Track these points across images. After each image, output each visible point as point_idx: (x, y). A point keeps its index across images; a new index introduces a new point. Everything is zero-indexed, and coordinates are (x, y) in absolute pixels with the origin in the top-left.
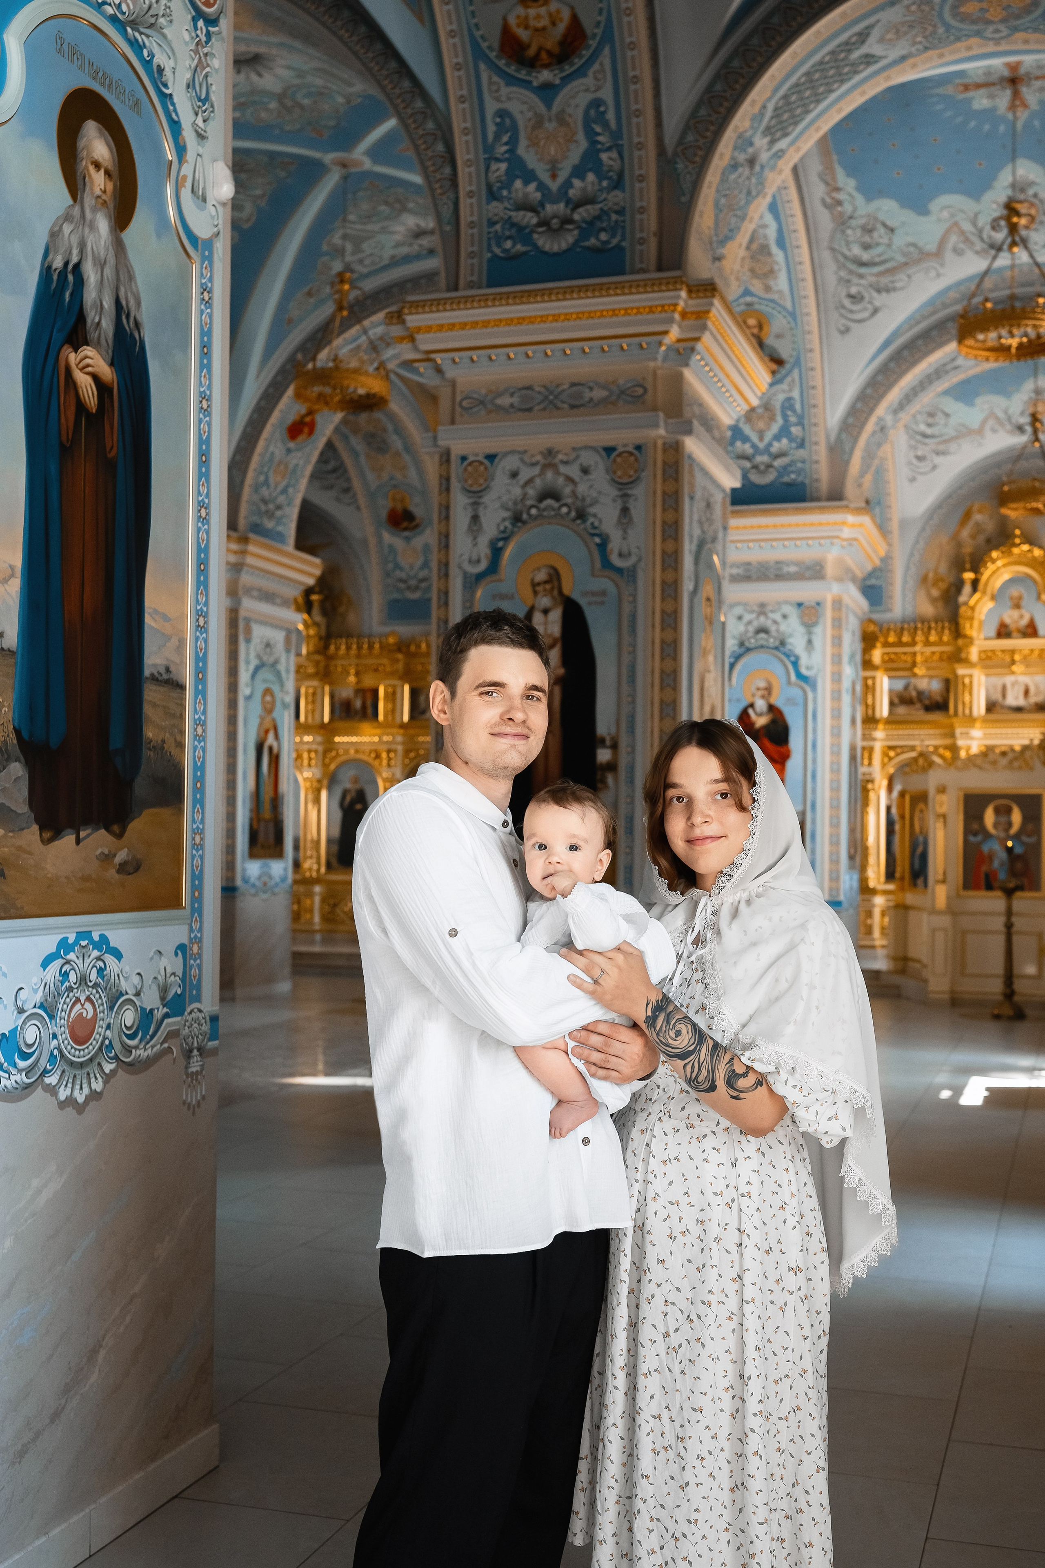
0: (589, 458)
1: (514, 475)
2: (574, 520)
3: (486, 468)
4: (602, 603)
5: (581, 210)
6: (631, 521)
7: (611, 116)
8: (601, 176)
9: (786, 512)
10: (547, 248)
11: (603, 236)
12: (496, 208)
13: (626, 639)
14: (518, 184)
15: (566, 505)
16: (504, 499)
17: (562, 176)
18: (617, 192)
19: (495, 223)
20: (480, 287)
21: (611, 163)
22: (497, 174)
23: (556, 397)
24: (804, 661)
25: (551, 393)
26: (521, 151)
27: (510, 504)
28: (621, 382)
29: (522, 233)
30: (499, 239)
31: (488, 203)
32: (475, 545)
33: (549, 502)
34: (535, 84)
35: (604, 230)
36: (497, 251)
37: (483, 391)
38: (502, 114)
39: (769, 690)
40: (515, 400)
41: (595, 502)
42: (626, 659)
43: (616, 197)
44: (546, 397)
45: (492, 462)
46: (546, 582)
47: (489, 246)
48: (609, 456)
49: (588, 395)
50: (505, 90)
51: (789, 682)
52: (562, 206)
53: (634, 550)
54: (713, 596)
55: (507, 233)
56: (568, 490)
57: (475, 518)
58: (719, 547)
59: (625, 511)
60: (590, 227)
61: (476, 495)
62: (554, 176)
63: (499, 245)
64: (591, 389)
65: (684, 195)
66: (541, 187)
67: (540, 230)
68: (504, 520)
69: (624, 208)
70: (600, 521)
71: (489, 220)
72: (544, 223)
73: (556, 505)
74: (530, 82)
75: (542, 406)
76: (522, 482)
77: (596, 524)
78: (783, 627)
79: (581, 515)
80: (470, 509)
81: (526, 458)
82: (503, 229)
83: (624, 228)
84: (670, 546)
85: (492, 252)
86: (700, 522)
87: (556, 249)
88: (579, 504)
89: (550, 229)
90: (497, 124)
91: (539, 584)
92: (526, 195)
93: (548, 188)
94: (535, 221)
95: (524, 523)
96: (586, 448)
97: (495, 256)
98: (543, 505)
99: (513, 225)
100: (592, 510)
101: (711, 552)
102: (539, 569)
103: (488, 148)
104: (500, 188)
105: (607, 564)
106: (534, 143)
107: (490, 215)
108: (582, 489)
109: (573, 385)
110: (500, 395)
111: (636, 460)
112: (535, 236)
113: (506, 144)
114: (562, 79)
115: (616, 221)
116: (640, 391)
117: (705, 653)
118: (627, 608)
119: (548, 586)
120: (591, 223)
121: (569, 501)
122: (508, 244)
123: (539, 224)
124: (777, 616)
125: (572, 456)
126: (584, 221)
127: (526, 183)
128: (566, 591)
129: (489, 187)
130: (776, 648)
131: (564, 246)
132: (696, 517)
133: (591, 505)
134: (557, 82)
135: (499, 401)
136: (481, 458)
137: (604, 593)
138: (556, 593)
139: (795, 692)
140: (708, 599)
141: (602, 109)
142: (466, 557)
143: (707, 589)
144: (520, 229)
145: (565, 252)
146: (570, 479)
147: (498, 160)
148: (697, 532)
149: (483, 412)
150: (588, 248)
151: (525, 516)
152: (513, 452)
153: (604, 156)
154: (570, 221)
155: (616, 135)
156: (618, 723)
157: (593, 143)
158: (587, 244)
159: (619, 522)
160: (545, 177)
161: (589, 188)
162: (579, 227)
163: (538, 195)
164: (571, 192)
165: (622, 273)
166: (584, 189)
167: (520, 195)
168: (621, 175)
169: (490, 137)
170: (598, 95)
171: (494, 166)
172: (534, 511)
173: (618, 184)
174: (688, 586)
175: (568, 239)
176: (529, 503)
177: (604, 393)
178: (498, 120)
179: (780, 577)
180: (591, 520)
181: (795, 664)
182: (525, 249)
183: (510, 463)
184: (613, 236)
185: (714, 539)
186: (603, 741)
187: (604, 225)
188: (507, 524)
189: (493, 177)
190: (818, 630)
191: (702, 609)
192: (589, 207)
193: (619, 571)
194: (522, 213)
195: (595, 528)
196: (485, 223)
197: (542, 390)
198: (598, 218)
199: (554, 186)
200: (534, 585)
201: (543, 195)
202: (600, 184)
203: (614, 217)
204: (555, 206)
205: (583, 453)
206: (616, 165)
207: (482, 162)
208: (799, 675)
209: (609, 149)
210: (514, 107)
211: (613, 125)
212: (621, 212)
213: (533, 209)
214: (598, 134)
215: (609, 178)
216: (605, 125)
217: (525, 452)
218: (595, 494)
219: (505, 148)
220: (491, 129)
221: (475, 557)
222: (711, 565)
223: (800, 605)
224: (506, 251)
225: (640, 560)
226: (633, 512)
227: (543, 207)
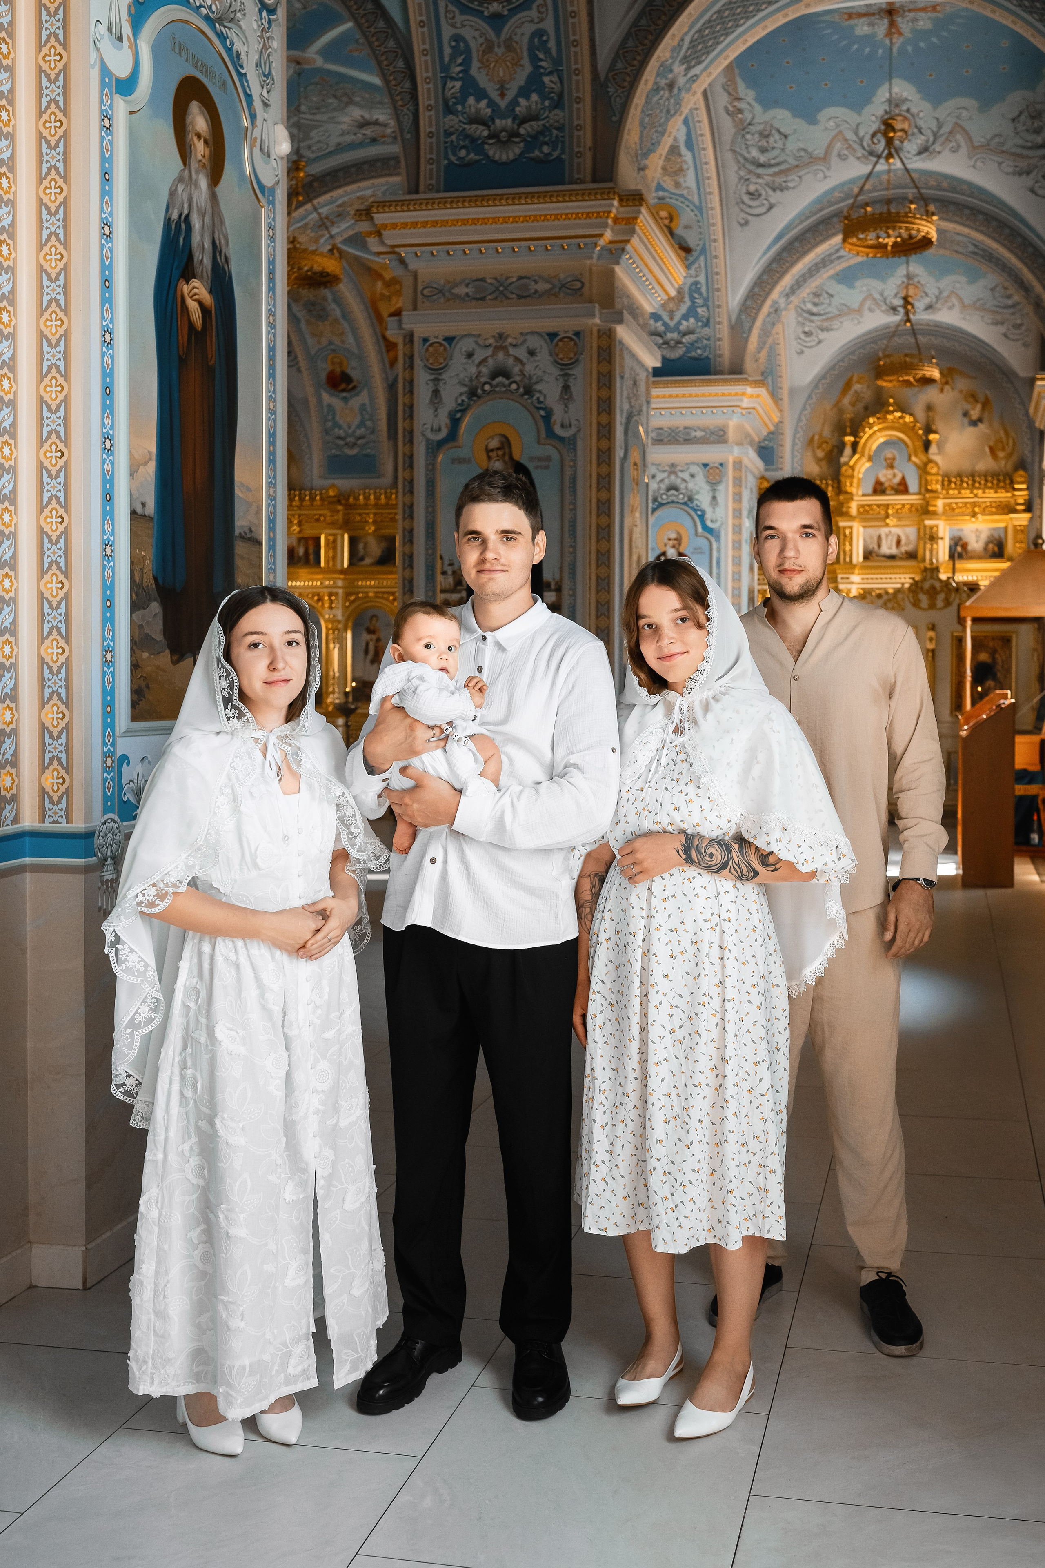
0: (534, 342)
1: (470, 355)
2: (522, 396)
3: (445, 349)
4: (547, 467)
5: (526, 125)
6: (571, 397)
7: (552, 44)
8: (543, 97)
9: (693, 383)
10: (497, 157)
11: (546, 149)
12: (451, 121)
13: (568, 498)
14: (471, 100)
15: (515, 382)
16: (462, 376)
17: (510, 95)
18: (556, 111)
19: (451, 134)
20: (438, 191)
21: (553, 85)
22: (452, 91)
23: (506, 288)
24: (709, 515)
25: (501, 284)
26: (474, 72)
27: (467, 381)
28: (562, 276)
29: (475, 144)
30: (455, 149)
31: (445, 117)
32: (436, 416)
33: (500, 379)
34: (486, 13)
35: (546, 143)
36: (453, 159)
37: (442, 282)
38: (457, 38)
39: (679, 540)
40: (470, 290)
41: (540, 380)
42: (568, 515)
43: (557, 115)
44: (497, 289)
45: (450, 344)
46: (498, 449)
47: (446, 154)
48: (552, 341)
49: (533, 287)
50: (459, 18)
51: (696, 534)
52: (509, 121)
53: (574, 422)
54: (639, 462)
55: (462, 143)
56: (516, 370)
57: (436, 393)
58: (643, 419)
59: (566, 388)
60: (534, 140)
61: (437, 372)
62: (502, 95)
63: (454, 154)
64: (536, 282)
65: (614, 115)
66: (491, 104)
67: (491, 141)
68: (461, 394)
69: (563, 125)
70: (545, 396)
71: (445, 131)
72: (494, 135)
73: (507, 382)
74: (482, 12)
75: (494, 295)
76: (477, 362)
77: (542, 399)
78: (691, 485)
79: (529, 391)
80: (431, 384)
81: (481, 342)
82: (458, 139)
83: (563, 142)
84: (604, 419)
85: (448, 159)
86: (629, 398)
87: (504, 158)
88: (527, 381)
89: (499, 141)
90: (452, 47)
91: (492, 450)
92: (478, 110)
93: (498, 106)
94: (486, 133)
95: (479, 397)
96: (532, 333)
97: (451, 163)
98: (495, 382)
99: (467, 136)
100: (538, 387)
101: (637, 423)
102: (492, 437)
103: (445, 68)
104: (455, 104)
105: (551, 434)
106: (485, 65)
107: (447, 127)
108: (529, 368)
109: (521, 278)
110: (456, 285)
111: (576, 344)
112: (486, 147)
113: (460, 65)
114: (509, 10)
115: (557, 136)
116: (579, 285)
117: (633, 511)
118: (568, 473)
119: (500, 453)
120: (535, 137)
121: (518, 379)
122: (463, 153)
123: (490, 137)
124: (686, 476)
125: (522, 339)
126: (531, 136)
127: (478, 100)
128: (516, 456)
129: (446, 102)
130: (685, 504)
131: (511, 156)
132: (625, 393)
133: (536, 383)
134: (506, 13)
135: (456, 291)
136: (440, 340)
137: (548, 458)
138: (507, 458)
139: (702, 542)
140: (635, 464)
141: (545, 38)
142: (428, 426)
143: (635, 455)
144: (473, 140)
145: (513, 161)
146: (518, 360)
147: (453, 79)
148: (626, 407)
149: (442, 300)
150: (532, 159)
151: (479, 391)
152: (468, 335)
153: (546, 79)
154: (517, 135)
155: (557, 62)
156: (561, 569)
157: (537, 67)
158: (531, 155)
159: (561, 398)
160: (495, 95)
161: (534, 107)
162: (525, 140)
163: (489, 111)
164: (518, 109)
165: (563, 183)
166: (529, 108)
167: (473, 110)
168: (561, 95)
169: (447, 59)
170: (541, 26)
171: (449, 84)
172: (487, 387)
173: (558, 104)
174: (619, 453)
175: (514, 151)
176: (483, 380)
177: (548, 286)
178: (453, 44)
179: (688, 441)
180: (537, 395)
181: (702, 517)
182: (477, 157)
183: (466, 345)
184: (554, 150)
185: (640, 412)
186: (548, 585)
187: (547, 139)
188: (464, 397)
189: (449, 94)
190: (721, 488)
191: (631, 473)
192: (533, 123)
193: (562, 439)
194: (474, 126)
195: (540, 402)
196: (442, 134)
197: (493, 281)
198: (541, 133)
199: (503, 104)
200: (488, 451)
201: (493, 111)
202: (543, 103)
203: (555, 132)
204: (504, 122)
205: (529, 337)
206: (557, 87)
207: (439, 80)
208: (705, 527)
209: (551, 73)
210: (468, 33)
211: (554, 52)
212: (561, 128)
213: (484, 123)
214: (541, 60)
215: (551, 99)
216: (547, 52)
217: (479, 335)
218: (540, 373)
219: (459, 69)
220: (447, 51)
221: (436, 426)
222: (637, 435)
223: (705, 465)
224: (460, 159)
225: (579, 430)
226: (573, 389)
227: (494, 123)
